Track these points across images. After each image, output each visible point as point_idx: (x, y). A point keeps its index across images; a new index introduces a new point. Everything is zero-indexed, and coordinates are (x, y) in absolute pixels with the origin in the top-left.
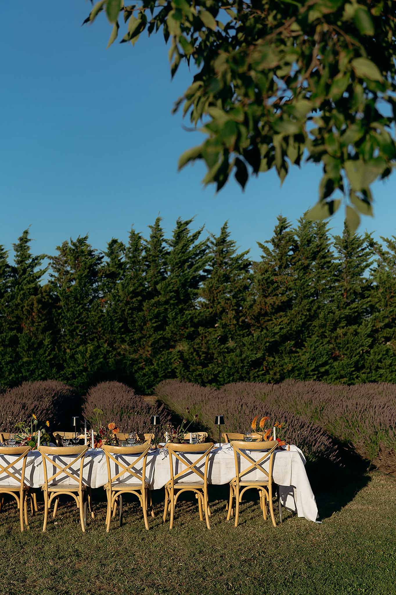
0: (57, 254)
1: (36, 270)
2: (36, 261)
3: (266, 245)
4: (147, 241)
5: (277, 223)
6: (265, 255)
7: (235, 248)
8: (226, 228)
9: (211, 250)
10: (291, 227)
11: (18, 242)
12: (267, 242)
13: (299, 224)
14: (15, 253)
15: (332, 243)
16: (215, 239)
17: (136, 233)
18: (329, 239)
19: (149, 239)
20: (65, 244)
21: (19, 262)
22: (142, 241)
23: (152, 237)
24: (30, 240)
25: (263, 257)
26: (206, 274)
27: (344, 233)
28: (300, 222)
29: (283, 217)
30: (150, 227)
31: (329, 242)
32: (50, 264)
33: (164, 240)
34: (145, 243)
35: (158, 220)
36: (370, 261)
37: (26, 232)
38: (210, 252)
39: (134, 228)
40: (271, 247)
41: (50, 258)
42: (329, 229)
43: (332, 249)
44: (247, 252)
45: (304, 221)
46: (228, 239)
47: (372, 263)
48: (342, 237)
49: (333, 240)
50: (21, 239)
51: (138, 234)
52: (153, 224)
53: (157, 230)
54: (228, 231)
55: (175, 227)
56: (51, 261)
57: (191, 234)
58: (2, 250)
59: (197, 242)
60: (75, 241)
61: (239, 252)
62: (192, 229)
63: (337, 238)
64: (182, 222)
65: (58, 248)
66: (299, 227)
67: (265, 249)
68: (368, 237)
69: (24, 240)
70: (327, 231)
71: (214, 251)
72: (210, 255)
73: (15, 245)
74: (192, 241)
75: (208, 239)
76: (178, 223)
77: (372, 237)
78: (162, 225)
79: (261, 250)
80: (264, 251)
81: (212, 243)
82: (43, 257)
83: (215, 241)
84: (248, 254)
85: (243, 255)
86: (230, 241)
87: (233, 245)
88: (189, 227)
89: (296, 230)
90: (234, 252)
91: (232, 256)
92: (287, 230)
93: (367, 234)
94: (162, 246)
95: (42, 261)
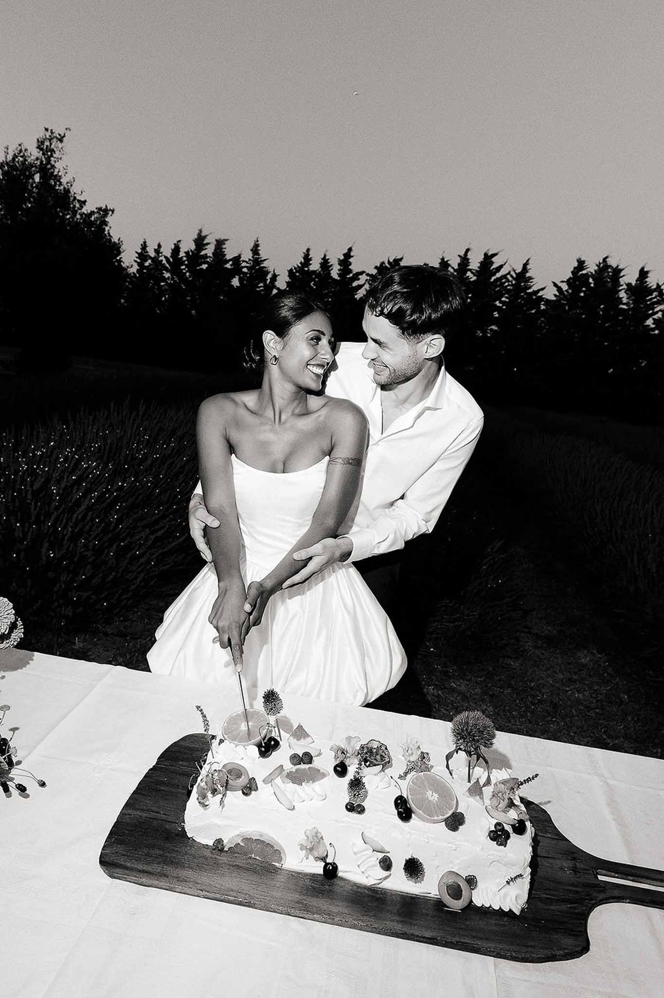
0: (374, 272)
1: (355, 284)
2: (356, 276)
3: (560, 284)
4: (453, 268)
5: (576, 264)
6: (558, 294)
7: (532, 284)
8: (528, 264)
9: (510, 283)
10: (588, 269)
11: (342, 258)
12: (562, 282)
13: (596, 268)
14: (339, 267)
15: (624, 289)
16: (516, 273)
17: (445, 260)
18: (622, 285)
19: (456, 267)
20: (383, 263)
21: (339, 275)
22: (450, 269)
23: (459, 264)
24: (353, 256)
25: (555, 295)
26: (501, 305)
27: (637, 281)
28: (597, 265)
29: (582, 259)
30: (459, 256)
31: (621, 288)
32: (367, 280)
33: (470, 270)
34: (452, 270)
35: (468, 250)
36: (656, 310)
37: (350, 250)
38: (509, 285)
39: (444, 255)
40: (565, 287)
41: (368, 275)
42: (624, 276)
43: (622, 294)
44: (542, 289)
45: (602, 265)
46: (528, 275)
47: (657, 312)
48: (633, 284)
49: (625, 287)
50: (344, 255)
51: (448, 261)
52: (462, 254)
53: (464, 261)
54: (529, 267)
55: (481, 258)
56: (368, 278)
57: (494, 266)
58: (329, 263)
59: (498, 275)
60: (391, 261)
61: (535, 288)
62: (497, 262)
63: (629, 285)
64: (490, 254)
65: (376, 267)
66: (595, 271)
67: (559, 289)
68: (658, 286)
69: (348, 255)
70: (622, 277)
71: (512, 285)
72: (509, 287)
73: (339, 259)
74: (494, 274)
75: (509, 273)
76: (486, 255)
77: (662, 288)
78: (469, 255)
79: (555, 289)
80: (557, 290)
81: (512, 276)
82: (362, 273)
83: (515, 276)
84: (544, 291)
85: (539, 291)
86: (529, 277)
87: (531, 281)
88: (493, 259)
89: (592, 273)
90: (530, 287)
91: (528, 291)
92: (584, 272)
93: (658, 284)
94: (467, 275)
95: (360, 277)
